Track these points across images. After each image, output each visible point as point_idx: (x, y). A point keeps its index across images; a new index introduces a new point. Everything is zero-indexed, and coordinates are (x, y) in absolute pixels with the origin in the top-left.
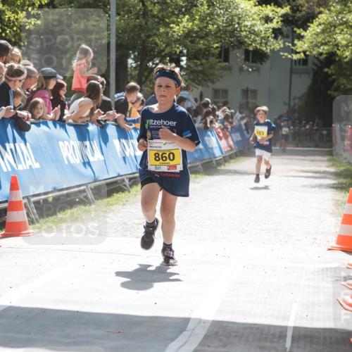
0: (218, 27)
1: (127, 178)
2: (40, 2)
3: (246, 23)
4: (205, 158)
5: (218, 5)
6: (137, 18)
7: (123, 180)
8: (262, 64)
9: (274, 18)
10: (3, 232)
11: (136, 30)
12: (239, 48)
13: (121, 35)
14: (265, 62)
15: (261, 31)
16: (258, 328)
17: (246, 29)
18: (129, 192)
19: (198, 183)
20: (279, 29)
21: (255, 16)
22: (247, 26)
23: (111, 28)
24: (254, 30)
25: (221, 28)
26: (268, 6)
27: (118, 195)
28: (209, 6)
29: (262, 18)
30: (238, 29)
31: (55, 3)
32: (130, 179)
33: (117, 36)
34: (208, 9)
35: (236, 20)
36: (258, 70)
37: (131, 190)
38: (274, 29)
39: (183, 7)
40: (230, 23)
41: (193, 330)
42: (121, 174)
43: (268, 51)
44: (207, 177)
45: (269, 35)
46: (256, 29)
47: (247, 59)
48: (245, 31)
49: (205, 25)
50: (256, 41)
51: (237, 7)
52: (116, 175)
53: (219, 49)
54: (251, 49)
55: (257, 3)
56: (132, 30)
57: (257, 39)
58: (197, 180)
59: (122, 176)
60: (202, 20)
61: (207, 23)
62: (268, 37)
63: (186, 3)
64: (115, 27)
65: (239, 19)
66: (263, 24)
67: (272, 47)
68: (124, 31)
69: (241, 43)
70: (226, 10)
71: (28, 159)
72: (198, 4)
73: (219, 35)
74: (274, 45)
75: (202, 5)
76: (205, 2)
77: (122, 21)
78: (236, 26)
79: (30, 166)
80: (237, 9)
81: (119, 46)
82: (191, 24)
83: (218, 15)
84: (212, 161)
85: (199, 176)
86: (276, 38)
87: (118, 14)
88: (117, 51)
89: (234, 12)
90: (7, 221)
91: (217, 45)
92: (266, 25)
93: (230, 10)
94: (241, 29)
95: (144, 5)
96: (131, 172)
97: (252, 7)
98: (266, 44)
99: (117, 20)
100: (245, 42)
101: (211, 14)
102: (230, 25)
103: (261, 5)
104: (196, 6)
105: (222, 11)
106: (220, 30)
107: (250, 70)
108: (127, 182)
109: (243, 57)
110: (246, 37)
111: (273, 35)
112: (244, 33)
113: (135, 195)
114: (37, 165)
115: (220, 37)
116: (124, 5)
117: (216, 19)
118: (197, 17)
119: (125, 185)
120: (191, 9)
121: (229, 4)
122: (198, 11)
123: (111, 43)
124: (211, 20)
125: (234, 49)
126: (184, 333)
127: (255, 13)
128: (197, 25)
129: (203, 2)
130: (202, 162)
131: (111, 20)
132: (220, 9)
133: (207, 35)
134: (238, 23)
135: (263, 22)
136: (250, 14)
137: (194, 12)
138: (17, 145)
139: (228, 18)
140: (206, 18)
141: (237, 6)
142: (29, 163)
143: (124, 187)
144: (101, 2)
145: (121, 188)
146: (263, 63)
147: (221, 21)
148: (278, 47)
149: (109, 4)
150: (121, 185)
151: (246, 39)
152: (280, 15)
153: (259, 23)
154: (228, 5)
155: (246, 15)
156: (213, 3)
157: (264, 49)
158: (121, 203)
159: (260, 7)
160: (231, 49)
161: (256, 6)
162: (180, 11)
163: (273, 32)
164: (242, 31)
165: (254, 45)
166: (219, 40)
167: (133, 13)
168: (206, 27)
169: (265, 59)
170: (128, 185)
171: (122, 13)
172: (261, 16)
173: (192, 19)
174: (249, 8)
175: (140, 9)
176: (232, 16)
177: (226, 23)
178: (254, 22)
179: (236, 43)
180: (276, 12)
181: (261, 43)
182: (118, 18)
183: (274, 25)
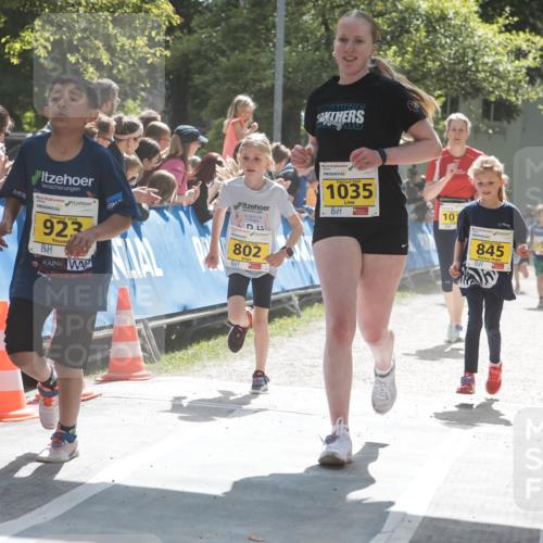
0: (442, 64)
1: (296, 295)
2: (170, 23)
3: (486, 59)
4: (418, 266)
5: (442, 31)
6: (317, 49)
7: (290, 299)
8: (509, 122)
9: (529, 52)
10: (105, 373)
11: (315, 67)
12: (473, 98)
13: (291, 76)
14: (514, 119)
15: (509, 72)
16: (493, 533)
17: (486, 68)
18: (299, 316)
19: (406, 305)
20: (537, 69)
21: (500, 49)
22: (487, 64)
23: (277, 63)
24: (498, 70)
25: (447, 66)
26: (521, 33)
27: (282, 321)
28: (428, 32)
29: (511, 51)
30: (474, 69)
31: (192, 25)
32: (301, 297)
33: (284, 76)
34: (427, 37)
35: (471, 54)
36: (503, 132)
37: (302, 313)
38: (529, 69)
39: (387, 33)
40: (461, 58)
41: (393, 531)
42: (287, 288)
43: (520, 103)
44: (420, 296)
45: (521, 77)
46: (501, 69)
47: (486, 114)
48: (485, 71)
49: (422, 61)
50: (500, 87)
51: (471, 35)
52: (279, 290)
53: (443, 99)
54: (493, 99)
55: (503, 29)
56: (309, 68)
57: (502, 83)
58: (404, 301)
59: (288, 291)
60: (416, 53)
61: (425, 58)
62: (520, 81)
63: (393, 28)
64: (282, 62)
65: (475, 52)
66: (513, 62)
67: (526, 97)
68: (297, 69)
69: (476, 90)
70: (455, 39)
71: (145, 262)
72: (412, 29)
73: (442, 76)
74: (528, 93)
75: (417, 30)
76: (422, 26)
77: (294, 54)
78: (470, 63)
79: (148, 273)
80: (473, 37)
81: (288, 92)
82: (400, 59)
83: (442, 46)
84: (428, 272)
85: (408, 294)
86: (532, 82)
87: (288, 43)
88: (284, 99)
89: (467, 42)
90: (112, 356)
91: (439, 92)
92: (517, 62)
93: (461, 39)
94: (477, 68)
95: (327, 29)
96: (302, 286)
97: (495, 35)
98: (516, 91)
99: (285, 53)
100: (484, 88)
101: (432, 45)
102: (459, 63)
103: (510, 31)
104: (408, 32)
105: (448, 40)
106: (444, 69)
107: (491, 131)
108: (296, 301)
109: (481, 111)
110: (485, 80)
111: (528, 78)
112: (481, 75)
113: (308, 322)
114: (159, 272)
115: (445, 81)
116: (297, 29)
117: (439, 53)
118: (410, 49)
119: (292, 306)
120: (399, 36)
121: (460, 29)
122: (411, 40)
123: (276, 87)
124: (431, 53)
125: (465, 99)
126: (379, 535)
127: (500, 44)
128: (409, 61)
129: (418, 26)
130: (412, 273)
131: (277, 52)
132: (446, 37)
133: (424, 76)
134: (473, 59)
135: (513, 58)
136: (492, 46)
137: (405, 41)
138: (128, 240)
139: (457, 51)
140: (424, 50)
141: (472, 32)
142: (147, 268)
143: (291, 309)
144: (261, 24)
145: (287, 310)
146: (512, 121)
147: (447, 55)
148: (535, 97)
149: (274, 26)
150: (286, 306)
151: (485, 84)
152: (539, 46)
153: (505, 59)
154: (457, 31)
155: (486, 47)
156: (434, 27)
157: (513, 99)
158: (286, 333)
159: (508, 34)
160: (461, 99)
161: (501, 32)
162: (384, 39)
163: (527, 74)
164: (479, 72)
165: (497, 93)
166: (443, 84)
167: (311, 42)
168: (423, 65)
169: (515, 116)
170: (297, 307)
171: (294, 41)
172: (509, 49)
173: (401, 52)
174: (490, 36)
175: (322, 36)
176: (464, 49)
177: (454, 59)
178: (497, 57)
179: (469, 90)
180: (533, 43)
181: (508, 90)
182: (287, 49)
183: (529, 62)
